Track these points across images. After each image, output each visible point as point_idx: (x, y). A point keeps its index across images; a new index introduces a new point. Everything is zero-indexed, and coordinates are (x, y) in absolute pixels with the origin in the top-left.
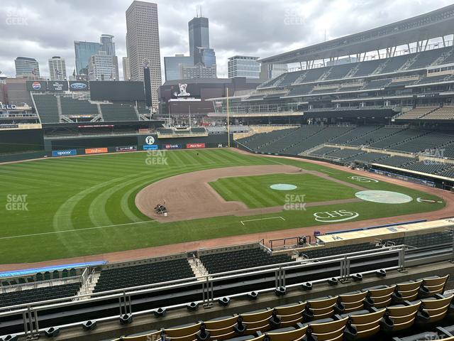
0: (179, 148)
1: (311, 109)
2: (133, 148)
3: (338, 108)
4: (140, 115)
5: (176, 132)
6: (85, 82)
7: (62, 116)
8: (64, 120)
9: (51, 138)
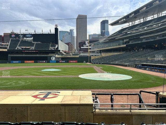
0: (65, 62)
1: (131, 43)
2: (45, 62)
3: (144, 41)
4: (51, 48)
5: (65, 55)
6: (31, 34)
7: (18, 47)
8: (18, 48)
9: (11, 55)
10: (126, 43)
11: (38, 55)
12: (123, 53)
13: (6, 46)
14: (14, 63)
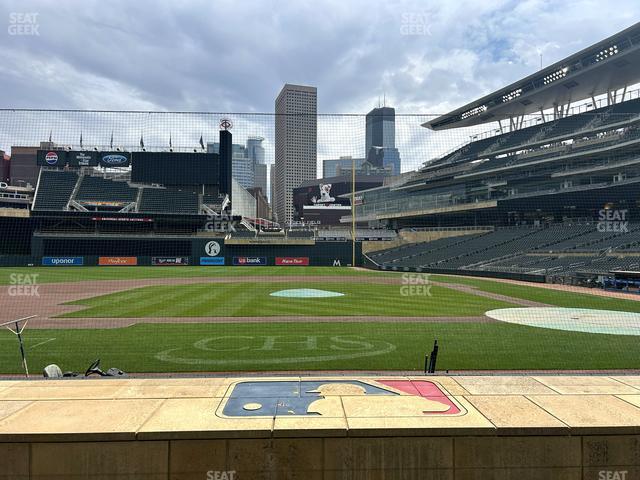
0: (262, 263)
1: (513, 194)
2: (183, 261)
4: (203, 206)
5: (260, 236)
6: (125, 154)
7: (72, 202)
8: (72, 208)
9: (45, 235)
10: (495, 194)
11: (151, 236)
12: (486, 231)
13: (27, 199)
14: (54, 265)
